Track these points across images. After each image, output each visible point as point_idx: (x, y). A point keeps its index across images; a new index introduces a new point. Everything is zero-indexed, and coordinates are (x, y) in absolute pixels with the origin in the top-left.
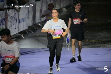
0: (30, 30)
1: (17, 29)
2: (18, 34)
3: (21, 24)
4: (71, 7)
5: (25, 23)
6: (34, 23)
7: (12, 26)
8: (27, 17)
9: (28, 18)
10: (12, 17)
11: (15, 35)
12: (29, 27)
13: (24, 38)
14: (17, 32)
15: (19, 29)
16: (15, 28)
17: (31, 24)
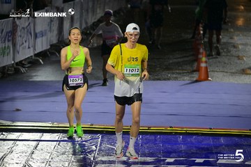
0: (53, 51)
1: (32, 49)
2: (33, 57)
3: (39, 40)
4: (122, 14)
5: (44, 38)
6: (60, 39)
7: (23, 44)
8: (48, 28)
9: (50, 31)
10: (23, 28)
11: (28, 58)
12: (51, 46)
13: (44, 64)
14: (32, 54)
15: (35, 49)
16: (29, 48)
17: (55, 41)
